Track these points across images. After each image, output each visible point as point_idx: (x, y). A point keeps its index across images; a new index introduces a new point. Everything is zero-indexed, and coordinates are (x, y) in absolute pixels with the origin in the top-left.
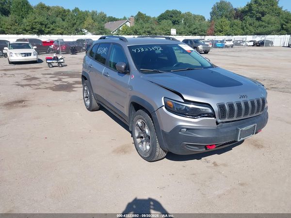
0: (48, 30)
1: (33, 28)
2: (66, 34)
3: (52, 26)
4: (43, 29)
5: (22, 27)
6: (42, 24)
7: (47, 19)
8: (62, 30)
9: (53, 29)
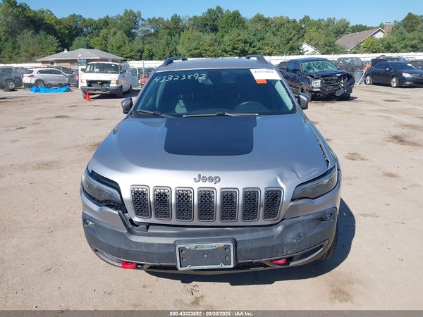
0: (252, 49)
1: (234, 49)
2: (276, 54)
3: (259, 44)
4: (247, 49)
5: (222, 47)
6: (245, 42)
7: (255, 35)
8: (271, 49)
9: (259, 49)
